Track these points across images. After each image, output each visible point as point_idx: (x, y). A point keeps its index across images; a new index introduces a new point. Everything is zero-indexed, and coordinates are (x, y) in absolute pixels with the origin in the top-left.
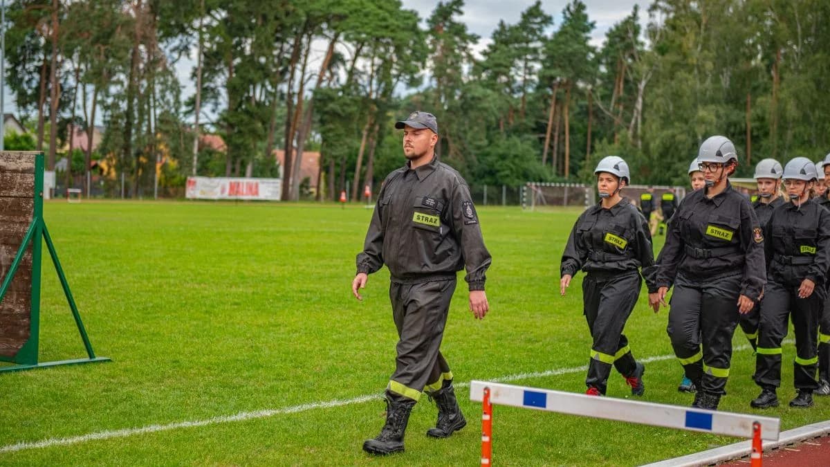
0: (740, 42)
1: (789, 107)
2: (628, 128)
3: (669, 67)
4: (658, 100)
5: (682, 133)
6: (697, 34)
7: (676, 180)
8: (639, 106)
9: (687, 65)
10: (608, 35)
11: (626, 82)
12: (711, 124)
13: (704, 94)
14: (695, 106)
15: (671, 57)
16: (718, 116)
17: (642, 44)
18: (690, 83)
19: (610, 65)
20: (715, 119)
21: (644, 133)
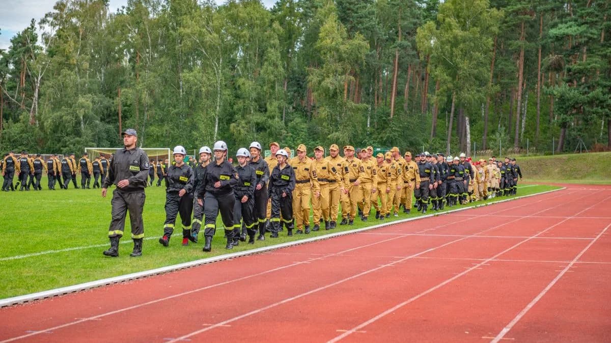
0: (109, 50)
1: (143, 96)
2: (29, 111)
3: (56, 65)
4: (51, 90)
5: (68, 114)
6: (76, 42)
7: (65, 150)
8: (36, 95)
9: (70, 64)
10: (12, 41)
11: (27, 76)
12: (88, 108)
13: (83, 85)
14: (76, 95)
15: (57, 58)
16: (93, 102)
17: (41, 49)
18: (73, 78)
19: (15, 63)
20: (91, 105)
21: (40, 114)
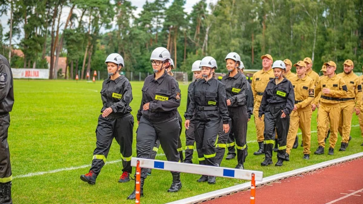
0: (249, 11)
1: (269, 39)
2: (202, 48)
3: (219, 21)
4: (215, 36)
5: (225, 50)
6: (231, 8)
7: (222, 70)
8: (206, 38)
9: (226, 21)
10: (193, 7)
11: (201, 28)
12: (236, 46)
13: (234, 33)
14: (230, 38)
15: (220, 17)
16: (240, 43)
17: (208, 12)
18: (228, 28)
19: (194, 20)
20: (238, 44)
21: (209, 50)
